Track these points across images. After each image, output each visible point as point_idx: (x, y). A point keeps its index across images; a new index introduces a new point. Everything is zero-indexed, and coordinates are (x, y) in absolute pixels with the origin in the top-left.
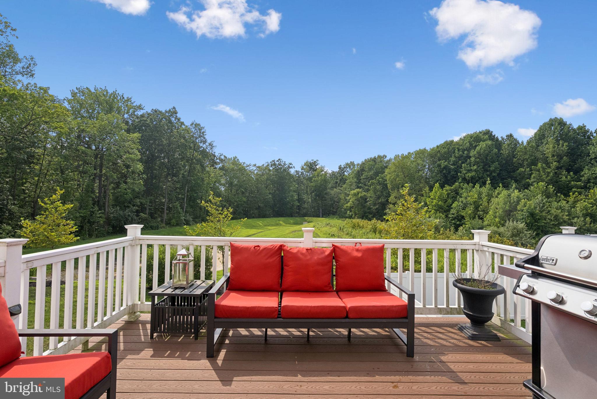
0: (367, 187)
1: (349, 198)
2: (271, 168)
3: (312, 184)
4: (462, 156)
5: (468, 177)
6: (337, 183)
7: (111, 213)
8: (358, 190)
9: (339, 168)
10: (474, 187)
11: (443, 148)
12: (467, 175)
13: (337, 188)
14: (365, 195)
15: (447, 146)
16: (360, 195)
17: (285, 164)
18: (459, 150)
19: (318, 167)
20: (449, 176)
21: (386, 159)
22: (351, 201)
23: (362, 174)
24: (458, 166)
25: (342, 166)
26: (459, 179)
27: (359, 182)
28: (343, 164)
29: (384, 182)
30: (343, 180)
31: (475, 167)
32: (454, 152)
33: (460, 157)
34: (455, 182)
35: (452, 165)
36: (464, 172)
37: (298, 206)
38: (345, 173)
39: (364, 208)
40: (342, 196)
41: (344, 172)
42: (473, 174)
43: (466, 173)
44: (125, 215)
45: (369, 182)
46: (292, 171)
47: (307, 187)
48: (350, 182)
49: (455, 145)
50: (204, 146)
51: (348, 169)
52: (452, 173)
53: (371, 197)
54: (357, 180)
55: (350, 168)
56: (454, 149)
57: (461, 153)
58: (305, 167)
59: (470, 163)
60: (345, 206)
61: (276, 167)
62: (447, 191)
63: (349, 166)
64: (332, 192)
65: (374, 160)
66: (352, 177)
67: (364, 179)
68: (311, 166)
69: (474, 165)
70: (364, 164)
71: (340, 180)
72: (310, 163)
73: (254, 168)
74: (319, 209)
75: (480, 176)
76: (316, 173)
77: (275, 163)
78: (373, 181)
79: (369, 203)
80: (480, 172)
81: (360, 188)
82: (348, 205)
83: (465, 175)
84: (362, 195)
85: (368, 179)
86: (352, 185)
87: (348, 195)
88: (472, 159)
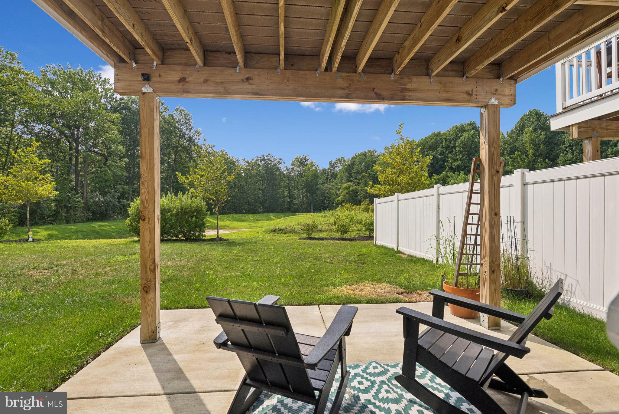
0: (358, 181)
1: (340, 192)
2: (261, 164)
3: (303, 179)
4: (449, 147)
5: (455, 165)
6: (327, 178)
7: (90, 198)
8: (349, 183)
9: (330, 164)
10: (459, 175)
11: (431, 139)
12: (453, 164)
13: (329, 183)
14: (356, 188)
15: (435, 136)
16: (351, 188)
17: (275, 159)
18: (446, 141)
19: (308, 162)
20: (437, 166)
21: (376, 154)
22: (342, 195)
23: (353, 168)
24: (445, 156)
25: (333, 162)
26: (446, 168)
27: (350, 176)
28: (334, 160)
29: (375, 175)
30: (334, 176)
31: (461, 156)
32: (441, 143)
33: (447, 147)
34: (443, 171)
35: (439, 155)
36: (451, 161)
37: (289, 202)
38: (336, 169)
39: (355, 201)
40: (334, 191)
41: (334, 168)
42: (459, 162)
43: (453, 162)
44: (105, 200)
45: (360, 175)
46: (282, 167)
47: (298, 183)
48: (341, 177)
49: (442, 136)
50: (191, 133)
51: (339, 165)
52: (440, 162)
53: (361, 190)
54: (348, 174)
55: (341, 163)
56: (441, 139)
57: (448, 143)
58: (295, 163)
59: (456, 153)
60: (336, 200)
61: (266, 163)
62: (435, 179)
63: (340, 161)
64: (324, 188)
65: (365, 154)
66: (343, 172)
67: (355, 173)
68: (302, 162)
69: (459, 155)
70: (354, 158)
71: (331, 176)
72: (301, 159)
73: (244, 163)
74: (310, 205)
75: (465, 165)
76: (306, 168)
77: (264, 158)
78: (364, 174)
79: (360, 196)
80: (465, 161)
81: (351, 181)
82: (340, 199)
83: (451, 164)
84: (354, 188)
85: (358, 172)
86: (343, 179)
87: (339, 190)
88: (457, 149)
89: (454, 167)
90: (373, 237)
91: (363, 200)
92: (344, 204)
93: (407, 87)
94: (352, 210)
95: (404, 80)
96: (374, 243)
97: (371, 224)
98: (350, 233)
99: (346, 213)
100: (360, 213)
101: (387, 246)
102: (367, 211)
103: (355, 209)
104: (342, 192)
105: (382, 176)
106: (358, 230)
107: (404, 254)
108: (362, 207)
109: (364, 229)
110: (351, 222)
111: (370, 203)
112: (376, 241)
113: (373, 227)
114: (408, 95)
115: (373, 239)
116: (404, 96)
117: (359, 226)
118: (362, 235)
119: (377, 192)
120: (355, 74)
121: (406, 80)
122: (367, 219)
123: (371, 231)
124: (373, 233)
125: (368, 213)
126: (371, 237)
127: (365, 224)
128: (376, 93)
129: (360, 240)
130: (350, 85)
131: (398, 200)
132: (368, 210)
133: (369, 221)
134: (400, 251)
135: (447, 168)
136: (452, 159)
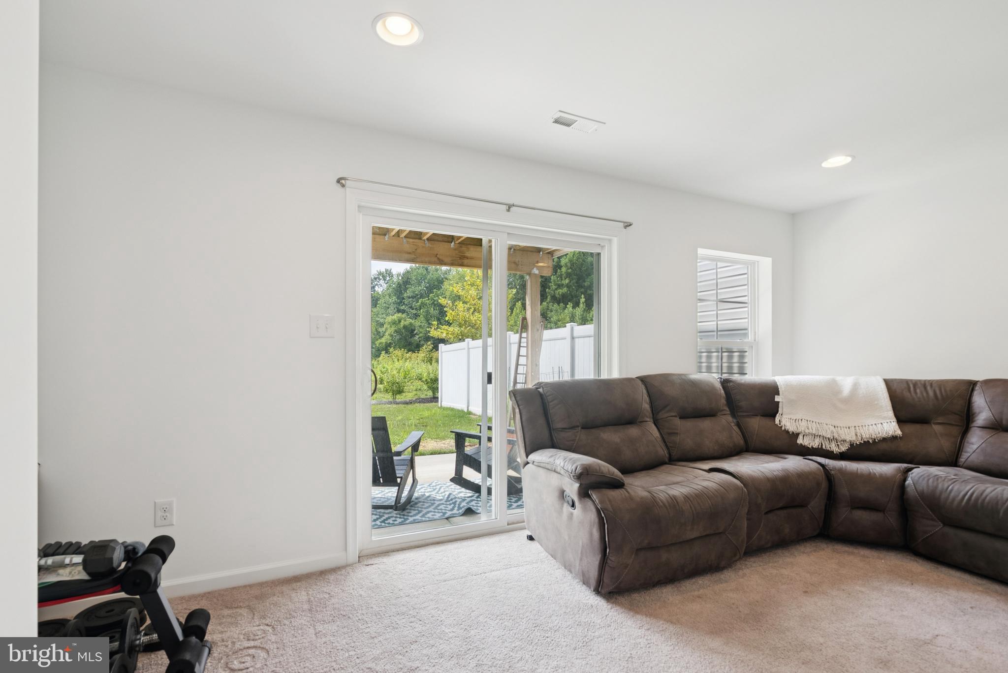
0: (414, 311)
1: (384, 329)
5: (559, 294)
8: (400, 315)
10: (566, 308)
12: (557, 292)
14: (411, 324)
16: (402, 323)
22: (387, 334)
23: (406, 289)
25: (372, 277)
26: (547, 297)
27: (401, 302)
28: (372, 274)
30: (373, 300)
31: (567, 281)
38: (376, 288)
39: (410, 345)
41: (374, 287)
42: (565, 290)
43: (556, 289)
45: (417, 301)
48: (385, 303)
51: (382, 282)
53: (420, 326)
54: (398, 298)
55: (385, 280)
60: (376, 343)
63: (383, 276)
66: (389, 295)
67: (409, 297)
69: (565, 278)
70: (408, 272)
75: (573, 293)
78: (425, 300)
79: (418, 336)
80: (573, 289)
81: (403, 312)
82: (383, 340)
83: (554, 291)
84: (407, 323)
85: (415, 297)
86: (388, 308)
87: (382, 325)
88: (564, 270)
89: (557, 296)
90: (438, 398)
91: (422, 342)
92: (391, 350)
93: (465, 255)
94: (406, 359)
95: (463, 249)
96: (440, 405)
97: (435, 380)
98: (404, 394)
99: (397, 364)
100: (418, 364)
101: (455, 407)
102: (430, 361)
103: (410, 358)
104: (386, 329)
105: (451, 314)
106: (416, 390)
107: (475, 415)
108: (422, 354)
109: (425, 387)
110: (405, 378)
111: (433, 348)
112: (441, 402)
113: (438, 383)
114: (466, 261)
115: (437, 401)
116: (463, 263)
117: (418, 384)
118: (423, 396)
119: (444, 335)
120: (420, 241)
121: (464, 249)
122: (429, 374)
123: (435, 390)
124: (438, 392)
125: (431, 364)
126: (435, 399)
127: (426, 380)
128: (438, 258)
129: (419, 402)
130: (416, 250)
131: (469, 349)
132: (432, 360)
133: (432, 376)
134: (470, 412)
135: (549, 297)
136: (555, 285)
